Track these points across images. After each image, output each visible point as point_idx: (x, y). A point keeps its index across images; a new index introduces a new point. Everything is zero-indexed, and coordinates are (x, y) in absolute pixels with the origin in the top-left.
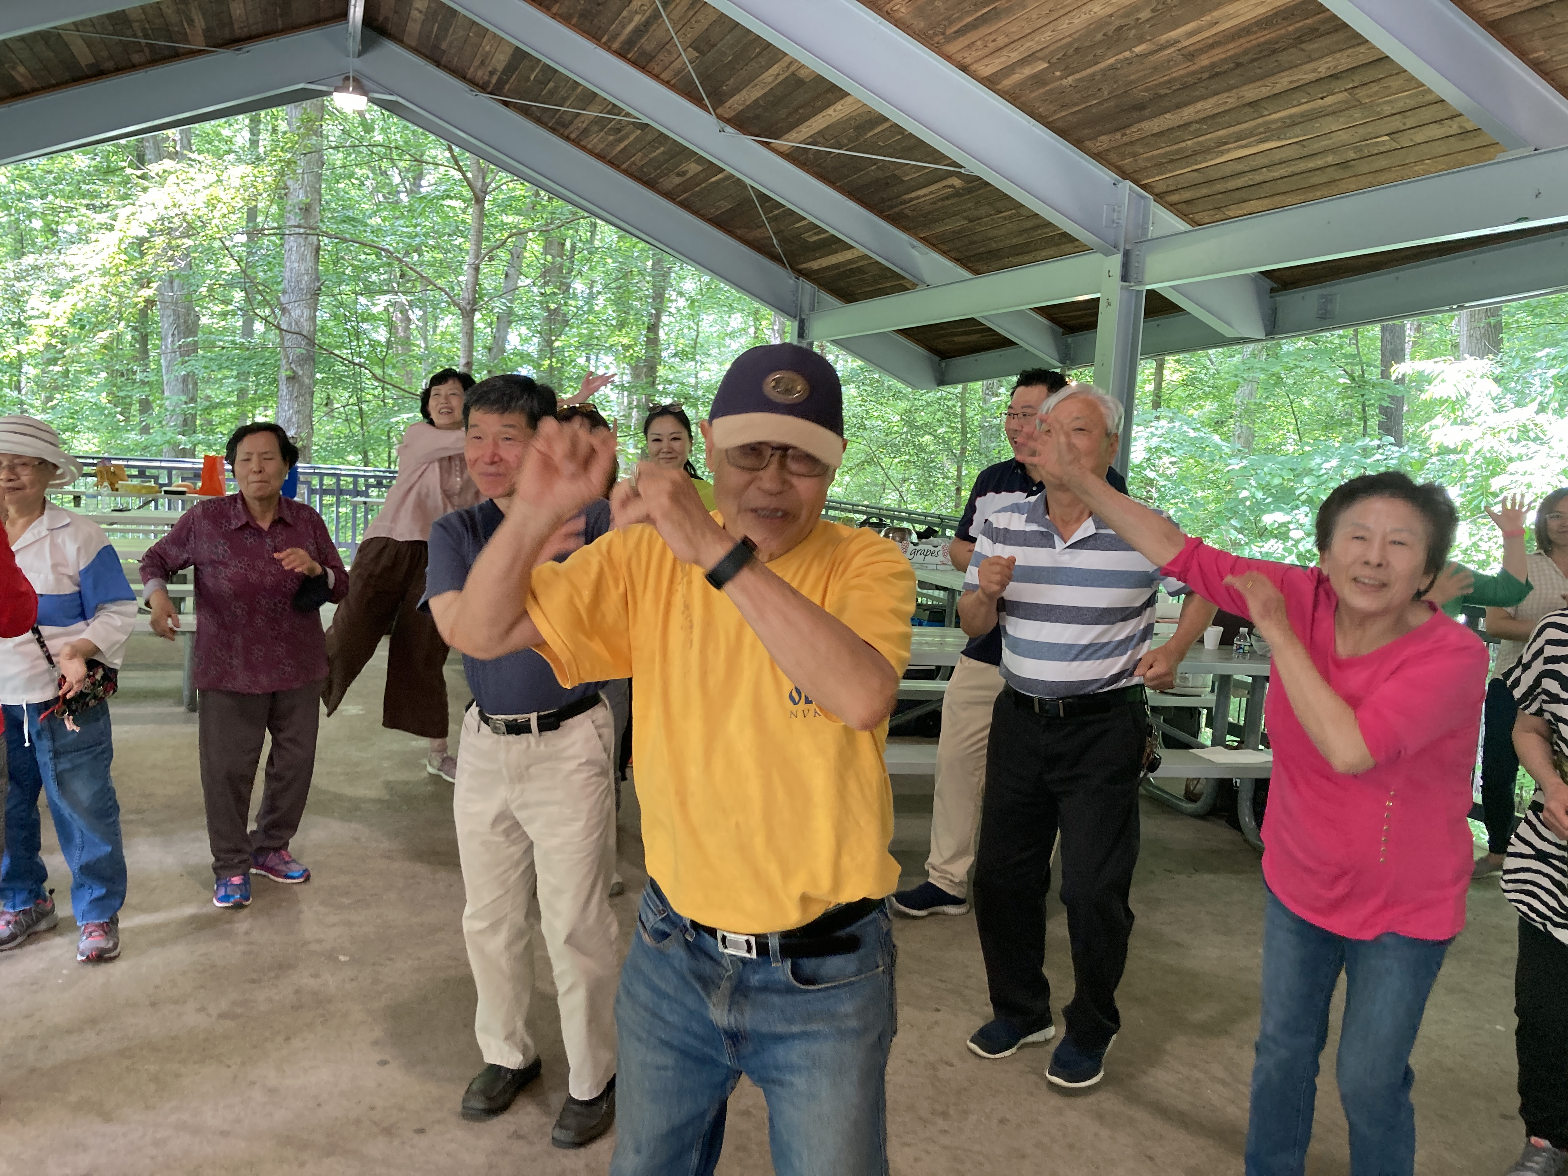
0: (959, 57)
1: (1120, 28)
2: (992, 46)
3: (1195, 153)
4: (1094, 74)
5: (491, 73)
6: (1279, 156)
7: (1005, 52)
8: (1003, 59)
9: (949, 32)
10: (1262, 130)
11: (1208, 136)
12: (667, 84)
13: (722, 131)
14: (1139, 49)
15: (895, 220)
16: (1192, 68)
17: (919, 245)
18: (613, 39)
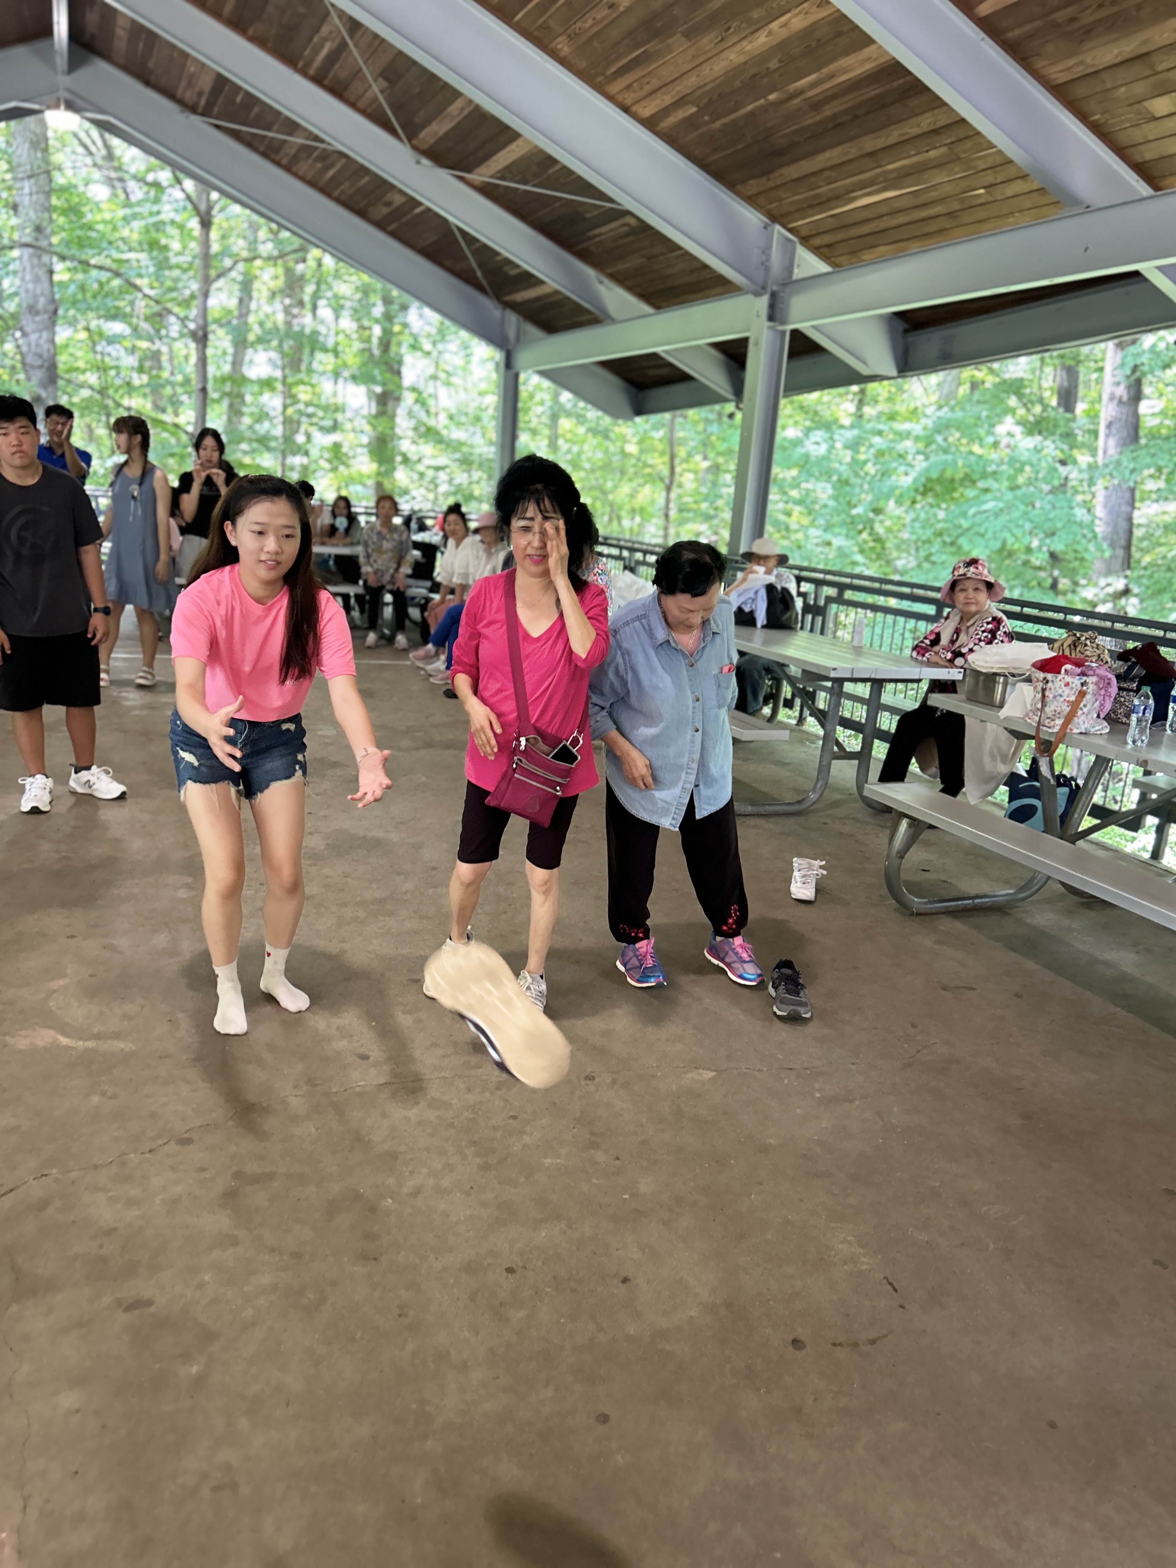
0: (620, 98)
1: (754, 76)
2: (647, 89)
3: (829, 200)
4: (737, 120)
5: (199, 95)
6: (899, 204)
7: (659, 94)
8: (658, 101)
9: (609, 72)
10: (881, 179)
11: (839, 184)
12: (363, 112)
13: (418, 162)
14: (772, 97)
15: (584, 256)
16: (818, 118)
17: (606, 281)
18: (308, 65)
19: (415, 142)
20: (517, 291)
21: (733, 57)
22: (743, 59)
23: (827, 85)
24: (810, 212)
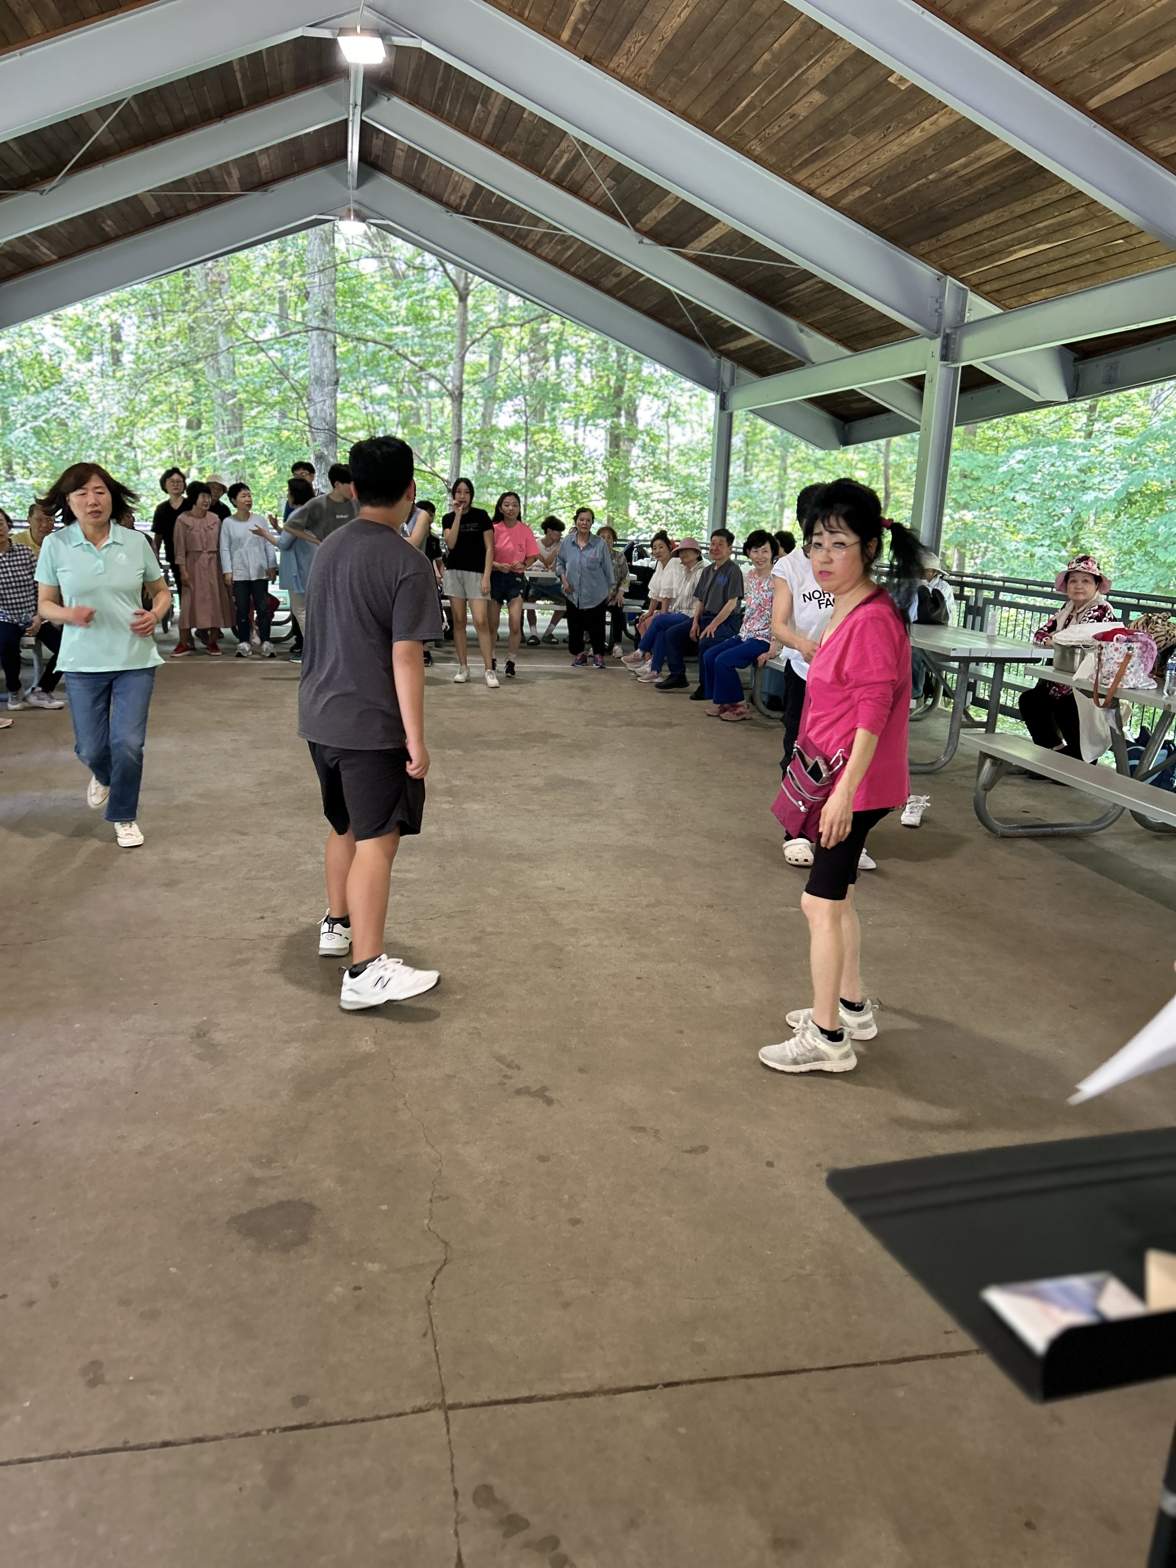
0: (805, 183)
1: (914, 161)
2: (828, 176)
3: (993, 254)
4: (905, 195)
5: (462, 198)
6: (1051, 255)
7: (838, 179)
8: (838, 185)
9: (794, 165)
10: (1034, 235)
11: (999, 241)
12: (595, 205)
13: (641, 242)
14: (931, 177)
15: (786, 309)
16: (972, 191)
17: (806, 329)
18: (550, 172)
19: (638, 226)
20: (731, 341)
21: (895, 148)
22: (903, 149)
23: (975, 166)
24: (977, 264)
